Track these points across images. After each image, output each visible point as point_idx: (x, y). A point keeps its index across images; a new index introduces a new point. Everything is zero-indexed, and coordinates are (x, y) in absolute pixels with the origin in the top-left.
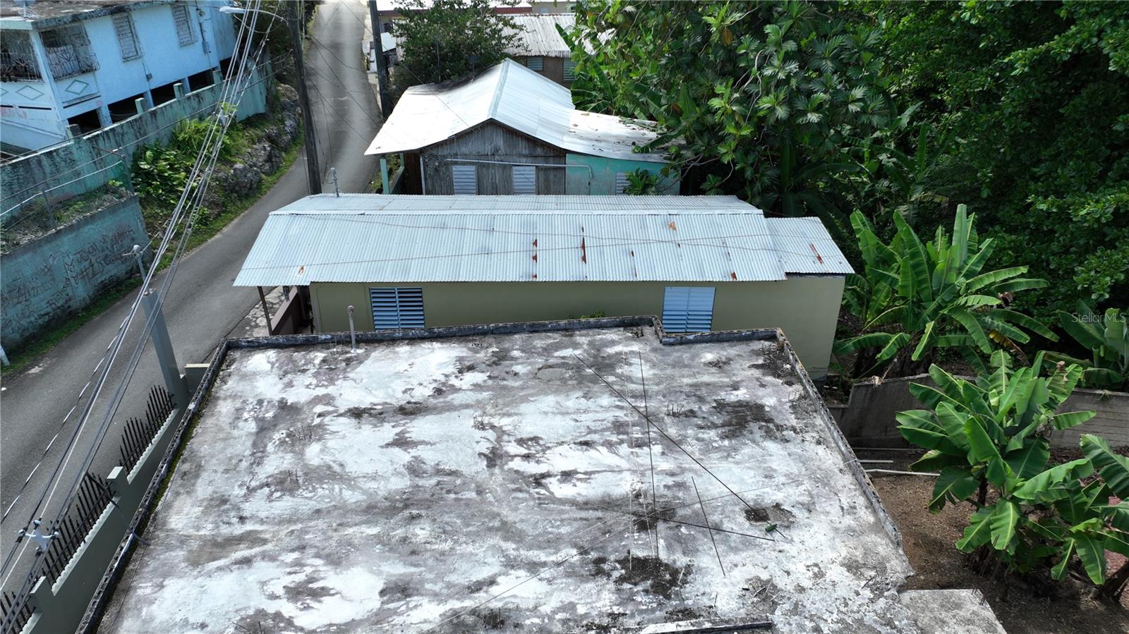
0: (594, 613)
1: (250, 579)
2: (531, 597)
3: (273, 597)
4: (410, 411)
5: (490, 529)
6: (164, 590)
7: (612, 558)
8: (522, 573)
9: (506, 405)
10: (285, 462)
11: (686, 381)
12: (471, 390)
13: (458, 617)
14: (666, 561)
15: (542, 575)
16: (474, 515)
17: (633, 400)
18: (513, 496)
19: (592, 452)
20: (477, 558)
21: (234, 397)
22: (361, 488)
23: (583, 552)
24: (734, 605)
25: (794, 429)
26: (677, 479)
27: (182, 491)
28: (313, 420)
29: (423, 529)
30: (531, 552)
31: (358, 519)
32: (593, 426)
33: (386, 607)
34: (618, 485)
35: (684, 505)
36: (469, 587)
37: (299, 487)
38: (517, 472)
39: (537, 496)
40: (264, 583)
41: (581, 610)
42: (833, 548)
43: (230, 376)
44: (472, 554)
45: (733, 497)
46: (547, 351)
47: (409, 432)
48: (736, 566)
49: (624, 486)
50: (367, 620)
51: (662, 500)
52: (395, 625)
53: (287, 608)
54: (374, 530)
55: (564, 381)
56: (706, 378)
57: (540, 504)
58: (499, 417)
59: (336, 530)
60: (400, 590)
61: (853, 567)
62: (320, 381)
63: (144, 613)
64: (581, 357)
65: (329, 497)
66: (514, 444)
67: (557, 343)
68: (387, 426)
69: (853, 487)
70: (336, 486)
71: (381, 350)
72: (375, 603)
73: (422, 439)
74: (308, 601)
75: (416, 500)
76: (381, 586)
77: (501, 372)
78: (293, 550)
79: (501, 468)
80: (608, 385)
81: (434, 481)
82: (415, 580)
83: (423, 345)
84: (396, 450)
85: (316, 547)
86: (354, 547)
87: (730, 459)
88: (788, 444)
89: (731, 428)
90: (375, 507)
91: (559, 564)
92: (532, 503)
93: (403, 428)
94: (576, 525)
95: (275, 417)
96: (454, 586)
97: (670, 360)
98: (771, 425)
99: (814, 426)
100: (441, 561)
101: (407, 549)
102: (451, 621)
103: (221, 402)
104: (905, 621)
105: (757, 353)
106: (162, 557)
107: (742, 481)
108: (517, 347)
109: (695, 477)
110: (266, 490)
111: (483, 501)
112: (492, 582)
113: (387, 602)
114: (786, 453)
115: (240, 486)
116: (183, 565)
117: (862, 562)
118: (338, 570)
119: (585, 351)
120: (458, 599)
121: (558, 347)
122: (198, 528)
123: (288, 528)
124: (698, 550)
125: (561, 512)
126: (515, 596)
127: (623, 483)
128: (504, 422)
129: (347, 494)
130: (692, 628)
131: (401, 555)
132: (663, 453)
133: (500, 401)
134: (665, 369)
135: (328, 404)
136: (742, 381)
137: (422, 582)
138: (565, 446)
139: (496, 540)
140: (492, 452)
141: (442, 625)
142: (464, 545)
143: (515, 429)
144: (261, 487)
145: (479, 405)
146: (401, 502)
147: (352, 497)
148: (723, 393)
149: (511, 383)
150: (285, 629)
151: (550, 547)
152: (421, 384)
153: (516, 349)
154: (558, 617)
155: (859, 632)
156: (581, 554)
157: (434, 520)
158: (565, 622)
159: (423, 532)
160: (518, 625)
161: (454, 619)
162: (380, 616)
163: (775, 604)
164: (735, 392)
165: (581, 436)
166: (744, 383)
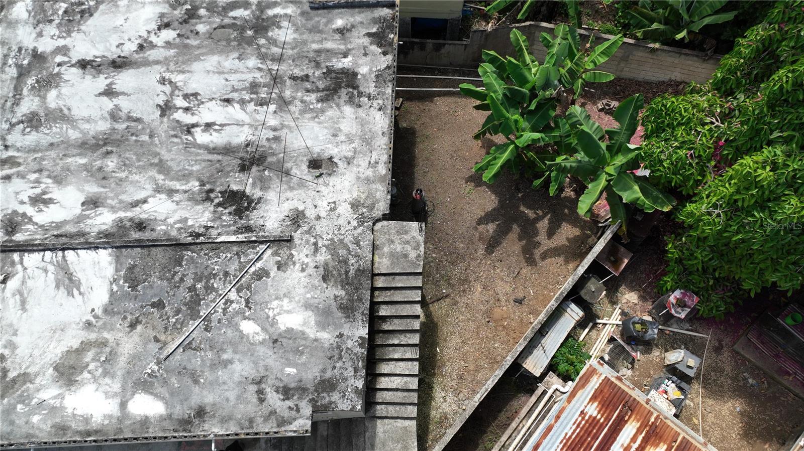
0: (197, 225)
1: (10, 190)
2: (165, 212)
3: (22, 203)
4: (119, 64)
5: (152, 165)
7: (218, 189)
8: (163, 196)
9: (184, 63)
10: (34, 104)
11: (315, 46)
12: (163, 47)
13: (122, 222)
14: (248, 194)
15: (175, 199)
16: (144, 154)
17: (271, 63)
18: (171, 140)
19: (230, 109)
20: (140, 185)
22: (79, 129)
23: (203, 184)
24: (276, 225)
25: (369, 97)
26: (276, 134)
28: (53, 69)
29: (112, 162)
30: (171, 183)
31: (75, 151)
32: (235, 84)
33: (84, 213)
35: (273, 154)
36: (131, 204)
37: (42, 125)
38: (178, 121)
39: (185, 141)
40: (17, 193)
41: (190, 223)
42: (350, 191)
44: (137, 181)
45: (307, 150)
47: (115, 84)
48: (288, 200)
49: (239, 136)
50: (73, 220)
51: (262, 149)
52: (87, 225)
53: (30, 210)
54: (83, 161)
55: (229, 41)
56: (329, 45)
57: (186, 147)
58: (176, 73)
59: (61, 159)
60: (93, 203)
61: (355, 205)
62: (61, 33)
64: (248, 18)
65: (59, 134)
66: (181, 98)
68: (102, 77)
69: (385, 147)
70: (64, 126)
72: (78, 210)
73: (122, 90)
74: (41, 207)
75: (112, 140)
76: (83, 200)
77: (187, 30)
78: (35, 172)
79: (169, 117)
80: (259, 47)
81: (124, 126)
82: (102, 197)
84: (105, 99)
85: (48, 170)
86: (71, 172)
87: (316, 120)
88: (359, 109)
89: (328, 93)
90: (86, 144)
91: (186, 192)
92: (181, 147)
93: (112, 80)
94: (203, 164)
95: (29, 64)
96: (123, 202)
97: (310, 24)
98: (355, 92)
99: (384, 94)
100: (119, 185)
101: (101, 175)
102: (118, 225)
105: (375, 21)
107: (316, 138)
108: (205, 5)
109: (288, 133)
110: (21, 125)
111: (152, 143)
112: (145, 201)
113: (85, 210)
114: (355, 117)
115: (6, 121)
117: (362, 202)
118: (60, 187)
119: (253, 12)
120: (124, 211)
123: (33, 156)
124: (270, 188)
125: (198, 154)
126: (155, 211)
127: (241, 134)
128: (178, 78)
129: (70, 132)
130: (244, 240)
131: (97, 180)
132: (275, 112)
133: (180, 59)
134: (303, 34)
135: (65, 55)
136: (353, 49)
137: (106, 198)
138: (214, 101)
139: (153, 173)
140: (166, 105)
141: (112, 227)
142: (134, 175)
143: (184, 85)
144: (19, 123)
145: (165, 62)
146: (102, 141)
147: (74, 135)
148: (335, 60)
149: (193, 42)
150: (27, 223)
151: (183, 180)
152: (130, 40)
153: (203, 8)
154: (176, 226)
155: (338, 247)
156: (200, 186)
157: (120, 156)
158: (179, 229)
159: (112, 164)
160: (152, 230)
161: (120, 224)
162: (80, 219)
163: (299, 226)
164: (344, 60)
165: (226, 94)
166: (354, 52)
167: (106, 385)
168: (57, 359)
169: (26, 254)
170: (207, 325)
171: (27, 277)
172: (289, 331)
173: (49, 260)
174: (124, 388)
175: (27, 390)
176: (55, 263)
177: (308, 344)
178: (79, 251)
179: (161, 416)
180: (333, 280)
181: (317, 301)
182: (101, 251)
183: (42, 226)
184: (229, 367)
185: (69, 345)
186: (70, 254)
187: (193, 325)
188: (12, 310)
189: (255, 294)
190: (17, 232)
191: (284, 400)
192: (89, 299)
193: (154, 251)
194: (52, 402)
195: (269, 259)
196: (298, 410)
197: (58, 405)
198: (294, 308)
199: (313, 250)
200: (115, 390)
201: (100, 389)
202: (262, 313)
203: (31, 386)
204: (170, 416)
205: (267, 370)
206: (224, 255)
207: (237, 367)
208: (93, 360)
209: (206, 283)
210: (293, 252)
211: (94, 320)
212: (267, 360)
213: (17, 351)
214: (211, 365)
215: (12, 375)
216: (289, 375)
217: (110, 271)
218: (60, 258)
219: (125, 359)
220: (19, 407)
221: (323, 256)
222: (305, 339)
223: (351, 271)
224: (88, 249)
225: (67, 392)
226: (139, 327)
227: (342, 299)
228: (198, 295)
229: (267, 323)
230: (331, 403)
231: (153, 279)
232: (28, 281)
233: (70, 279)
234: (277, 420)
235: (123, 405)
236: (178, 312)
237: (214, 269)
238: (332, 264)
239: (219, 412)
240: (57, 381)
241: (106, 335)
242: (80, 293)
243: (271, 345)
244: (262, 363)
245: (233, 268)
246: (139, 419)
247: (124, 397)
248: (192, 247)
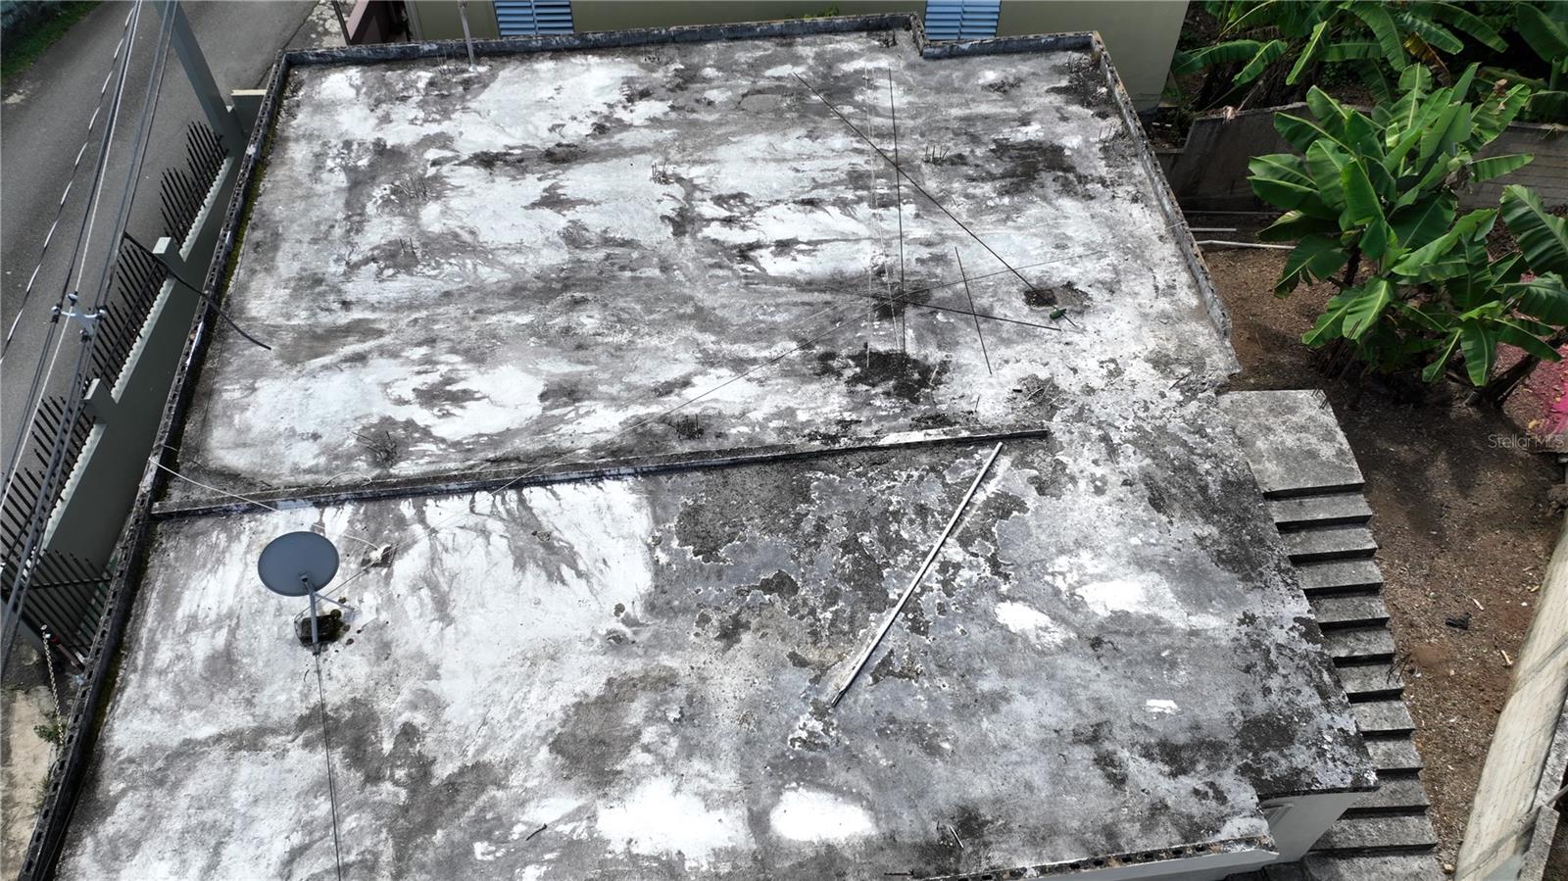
0: (819, 420)
2: (737, 401)
3: (401, 402)
4: (562, 156)
5: (681, 317)
6: (258, 393)
7: (844, 352)
8: (725, 372)
9: (697, 148)
10: (394, 228)
11: (955, 112)
12: (646, 127)
13: (643, 425)
14: (915, 357)
15: (751, 375)
16: (658, 299)
17: (877, 140)
18: (710, 273)
19: (819, 215)
20: (665, 353)
21: (310, 137)
22: (502, 264)
23: (805, 345)
24: (1000, 410)
25: (1102, 181)
27: (258, 268)
28: (425, 171)
29: (590, 317)
30: (736, 346)
31: (502, 304)
32: (820, 177)
33: (549, 413)
34: (854, 259)
35: (942, 285)
36: (656, 390)
37: (418, 262)
38: (715, 241)
39: (742, 274)
41: (802, 416)
42: (1138, 339)
43: (298, 106)
44: (657, 348)
45: (1011, 274)
46: (755, 68)
47: (562, 187)
48: (1007, 362)
49: (862, 259)
50: (527, 428)
51: (913, 278)
52: (563, 435)
53: (422, 416)
54: (525, 319)
55: (779, 113)
56: (984, 109)
57: (747, 284)
58: (686, 165)
59: (474, 319)
60: (565, 393)
61: (1161, 363)
62: (429, 114)
63: (236, 421)
64: (804, 77)
65: (460, 277)
66: (711, 203)
67: (770, 55)
68: (531, 179)
69: (1175, 260)
70: (468, 261)
71: (512, 67)
72: (535, 409)
73: (581, 196)
74: (447, 407)
75: (578, 280)
76: (540, 389)
77: (688, 100)
78: (419, 344)
79: (693, 236)
80: (843, 118)
81: (601, 254)
82: (584, 381)
83: (573, 60)
84: (547, 212)
85: (448, 340)
86: (500, 339)
87: (1010, 223)
88: (1093, 202)
89: (1015, 180)
90: (524, 289)
91: (773, 361)
93: (553, 181)
94: (796, 311)
95: (371, 165)
96: (637, 388)
97: (933, 81)
98: (1071, 176)
99: (1131, 176)
100: (617, 357)
101: (571, 342)
102: (635, 430)
103: (291, 145)
104: (1221, 428)
105: (1060, 71)
106: (247, 352)
107: (1024, 253)
108: (711, 62)
109: (959, 247)
110: (373, 266)
111: (670, 281)
112: (686, 383)
113: (550, 408)
114: (1088, 214)
115: (337, 261)
116: (276, 363)
117: (1173, 356)
118: (482, 369)
119: (810, 68)
120: (642, 404)
121: (771, 62)
122: (288, 317)
123: (409, 316)
124: (958, 343)
125: (777, 294)
126: (716, 400)
127: (860, 256)
128: (696, 173)
129: (484, 271)
130: (944, 437)
131: (564, 350)
132: (917, 216)
133: (689, 143)
134: (925, 95)
135: (444, 147)
136: (1035, 112)
137: (594, 383)
138: (781, 205)
139: (689, 331)
140: (679, 215)
141: (623, 435)
142: (647, 338)
143: (711, 183)
144: (366, 261)
145: (659, 148)
146: (558, 282)
147: (491, 275)
148: (1006, 131)
149: (706, 117)
150: (421, 440)
151: (761, 340)
152: (574, 118)
153: (710, 66)
154: (772, 425)
155: (1159, 441)
156: (802, 348)
157: (605, 305)
158: (781, 431)
159: (592, 320)
160: (719, 435)
161: (639, 428)
162: (541, 426)
163: (1054, 408)
164: (1024, 129)
165: (803, 193)
166: (1038, 116)
167: (700, 775)
168: (555, 724)
169: (430, 502)
170: (914, 620)
171: (440, 548)
172: (1120, 618)
173: (487, 510)
174: (748, 782)
175: (493, 804)
176: (504, 515)
177: (1178, 643)
178: (556, 487)
179: (868, 841)
180: (1176, 505)
181: (1158, 550)
182: (609, 485)
183: (456, 444)
184: (1004, 708)
185: (578, 690)
186: (536, 496)
187: (879, 622)
188: (416, 623)
189: (1005, 546)
190: (400, 459)
191: (1174, 775)
192: (603, 586)
193: (736, 476)
194: (565, 829)
195: (1007, 474)
196: (1221, 797)
197: (584, 836)
198: (1111, 569)
199: (1103, 450)
200: (725, 787)
201: (685, 787)
202: (1037, 584)
203: (500, 794)
204: (891, 840)
205: (1101, 708)
206: (904, 475)
207: (1023, 707)
208: (649, 719)
209: (881, 530)
210: (1060, 456)
211: (628, 632)
212: (1094, 686)
213: (448, 714)
214: (955, 707)
215: (443, 771)
216: (1161, 715)
217: (642, 523)
218: (514, 505)
219: (731, 712)
220: (479, 848)
221: (1133, 462)
222: (1169, 631)
223: (1211, 485)
224: (576, 481)
225: (600, 803)
226: (746, 638)
227: (1215, 542)
228: (870, 558)
229: (1063, 606)
230: (1297, 772)
231: (752, 531)
232: (444, 556)
233: (549, 547)
234: (1175, 824)
235: (758, 822)
236: (832, 597)
237: (890, 503)
238: (1159, 475)
239: (1020, 818)
240: (568, 778)
241: (666, 660)
242: (579, 574)
243: (1090, 651)
244: (1082, 695)
245: (933, 496)
246: (810, 852)
247: (755, 802)
248: (823, 463)
